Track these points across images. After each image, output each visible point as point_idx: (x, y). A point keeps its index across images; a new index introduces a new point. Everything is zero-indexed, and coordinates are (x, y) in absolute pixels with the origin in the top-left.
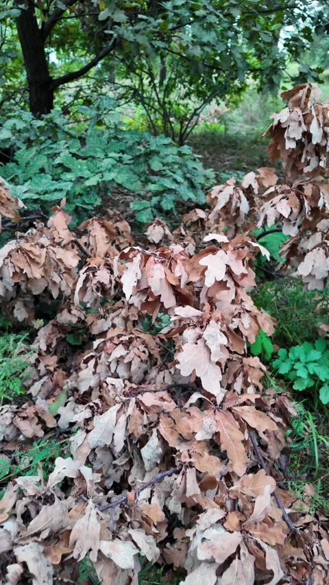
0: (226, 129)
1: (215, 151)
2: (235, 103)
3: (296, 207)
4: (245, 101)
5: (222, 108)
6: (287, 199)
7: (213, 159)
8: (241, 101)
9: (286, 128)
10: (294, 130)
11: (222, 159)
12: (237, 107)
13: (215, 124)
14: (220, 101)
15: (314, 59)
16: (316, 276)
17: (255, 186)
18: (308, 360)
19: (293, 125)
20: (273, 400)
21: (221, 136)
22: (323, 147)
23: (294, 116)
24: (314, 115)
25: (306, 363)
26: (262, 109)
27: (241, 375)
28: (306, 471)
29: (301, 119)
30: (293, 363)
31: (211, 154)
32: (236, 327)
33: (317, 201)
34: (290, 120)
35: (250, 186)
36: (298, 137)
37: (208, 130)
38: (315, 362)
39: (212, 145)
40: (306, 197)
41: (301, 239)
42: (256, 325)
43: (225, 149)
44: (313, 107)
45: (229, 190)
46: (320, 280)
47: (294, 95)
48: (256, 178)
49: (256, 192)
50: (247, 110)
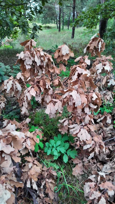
0: (13, 47)
1: (10, 56)
2: (15, 37)
3: (38, 91)
4: (19, 37)
5: (10, 39)
6: (34, 88)
7: (10, 60)
8: (17, 37)
9: (25, 60)
10: (28, 61)
11: (13, 59)
12: (16, 39)
13: (8, 46)
14: (9, 37)
15: (39, 21)
16: (52, 113)
17: (22, 78)
18: (57, 146)
19: (27, 59)
20: (47, 173)
21: (11, 50)
22: (42, 66)
23: (26, 55)
24: (35, 54)
25: (56, 147)
26: (25, 39)
27: (29, 180)
28: (65, 193)
29: (30, 56)
30: (52, 148)
31: (9, 58)
32: (25, 147)
33: (46, 86)
34: (25, 57)
35: (20, 78)
36: (31, 63)
37: (6, 48)
38: (59, 146)
39: (9, 53)
40: (41, 86)
41: (44, 96)
42: (34, 142)
43: (14, 55)
44: (34, 50)
45: (11, 82)
46: (54, 114)
47: (25, 44)
48: (22, 75)
49: (23, 80)
50: (20, 40)
